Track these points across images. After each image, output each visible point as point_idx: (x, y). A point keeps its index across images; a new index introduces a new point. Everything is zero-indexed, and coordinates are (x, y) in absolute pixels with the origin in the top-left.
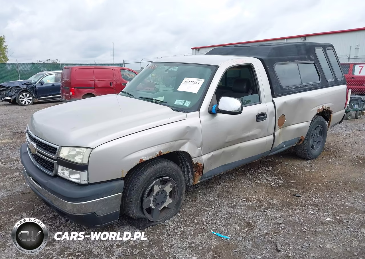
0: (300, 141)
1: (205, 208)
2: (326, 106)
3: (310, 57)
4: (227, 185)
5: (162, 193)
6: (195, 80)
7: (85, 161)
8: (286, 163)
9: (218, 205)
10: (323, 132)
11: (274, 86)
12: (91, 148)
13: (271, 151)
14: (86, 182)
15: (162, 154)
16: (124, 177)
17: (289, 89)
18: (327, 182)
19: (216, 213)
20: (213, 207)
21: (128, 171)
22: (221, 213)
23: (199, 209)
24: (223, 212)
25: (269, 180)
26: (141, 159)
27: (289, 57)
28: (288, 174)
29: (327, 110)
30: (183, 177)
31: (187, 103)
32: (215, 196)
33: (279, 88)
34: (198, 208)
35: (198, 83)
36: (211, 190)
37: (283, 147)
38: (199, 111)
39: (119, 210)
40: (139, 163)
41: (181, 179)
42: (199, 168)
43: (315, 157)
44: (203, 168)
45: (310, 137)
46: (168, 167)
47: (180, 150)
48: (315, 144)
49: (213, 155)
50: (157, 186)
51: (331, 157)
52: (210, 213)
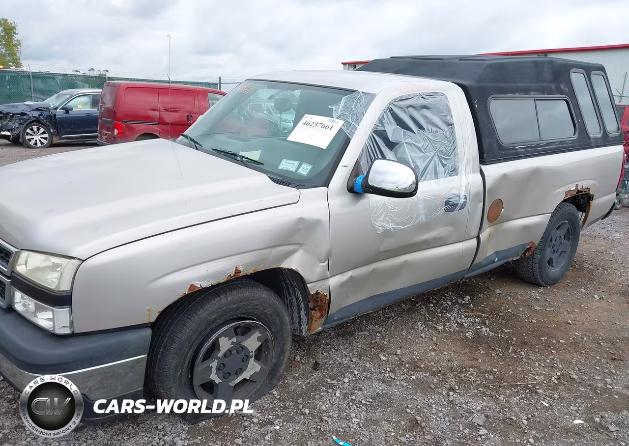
0: (528, 250)
1: (329, 380)
2: (583, 184)
3: (561, 88)
4: (379, 332)
5: (238, 352)
6: (324, 120)
7: (65, 287)
8: (498, 291)
9: (357, 374)
10: (573, 233)
11: (485, 142)
12: (79, 259)
13: (470, 269)
14: (67, 331)
15: (241, 274)
16: (153, 322)
17: (514, 149)
18: (576, 335)
19: (352, 394)
20: (346, 380)
21: (161, 309)
22: (360, 393)
23: (317, 381)
24: (366, 392)
25: (463, 325)
26: (192, 285)
27: (520, 84)
28: (501, 314)
29: (584, 193)
30: (287, 319)
31: (304, 168)
32: (353, 354)
33: (495, 146)
34: (317, 379)
35: (330, 128)
36: (347, 340)
37: (494, 262)
38: (328, 187)
39: (142, 388)
40: (188, 294)
41: (281, 322)
42: (322, 302)
43: (554, 282)
44: (330, 302)
45: (547, 246)
46: (252, 300)
47: (281, 266)
48: (555, 257)
49: (351, 276)
50: (227, 338)
51: (585, 282)
52: (338, 394)
